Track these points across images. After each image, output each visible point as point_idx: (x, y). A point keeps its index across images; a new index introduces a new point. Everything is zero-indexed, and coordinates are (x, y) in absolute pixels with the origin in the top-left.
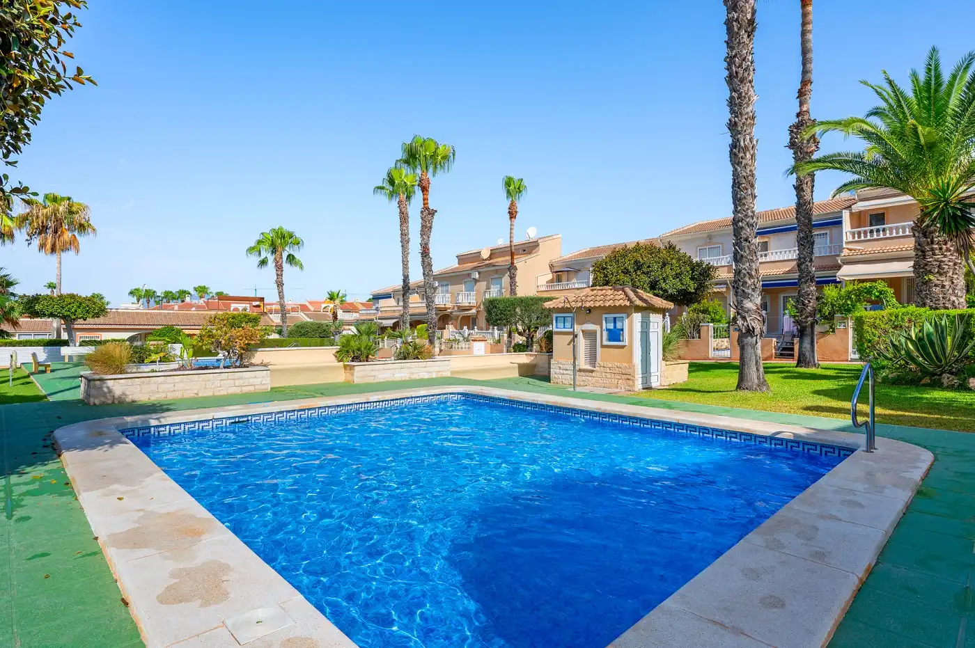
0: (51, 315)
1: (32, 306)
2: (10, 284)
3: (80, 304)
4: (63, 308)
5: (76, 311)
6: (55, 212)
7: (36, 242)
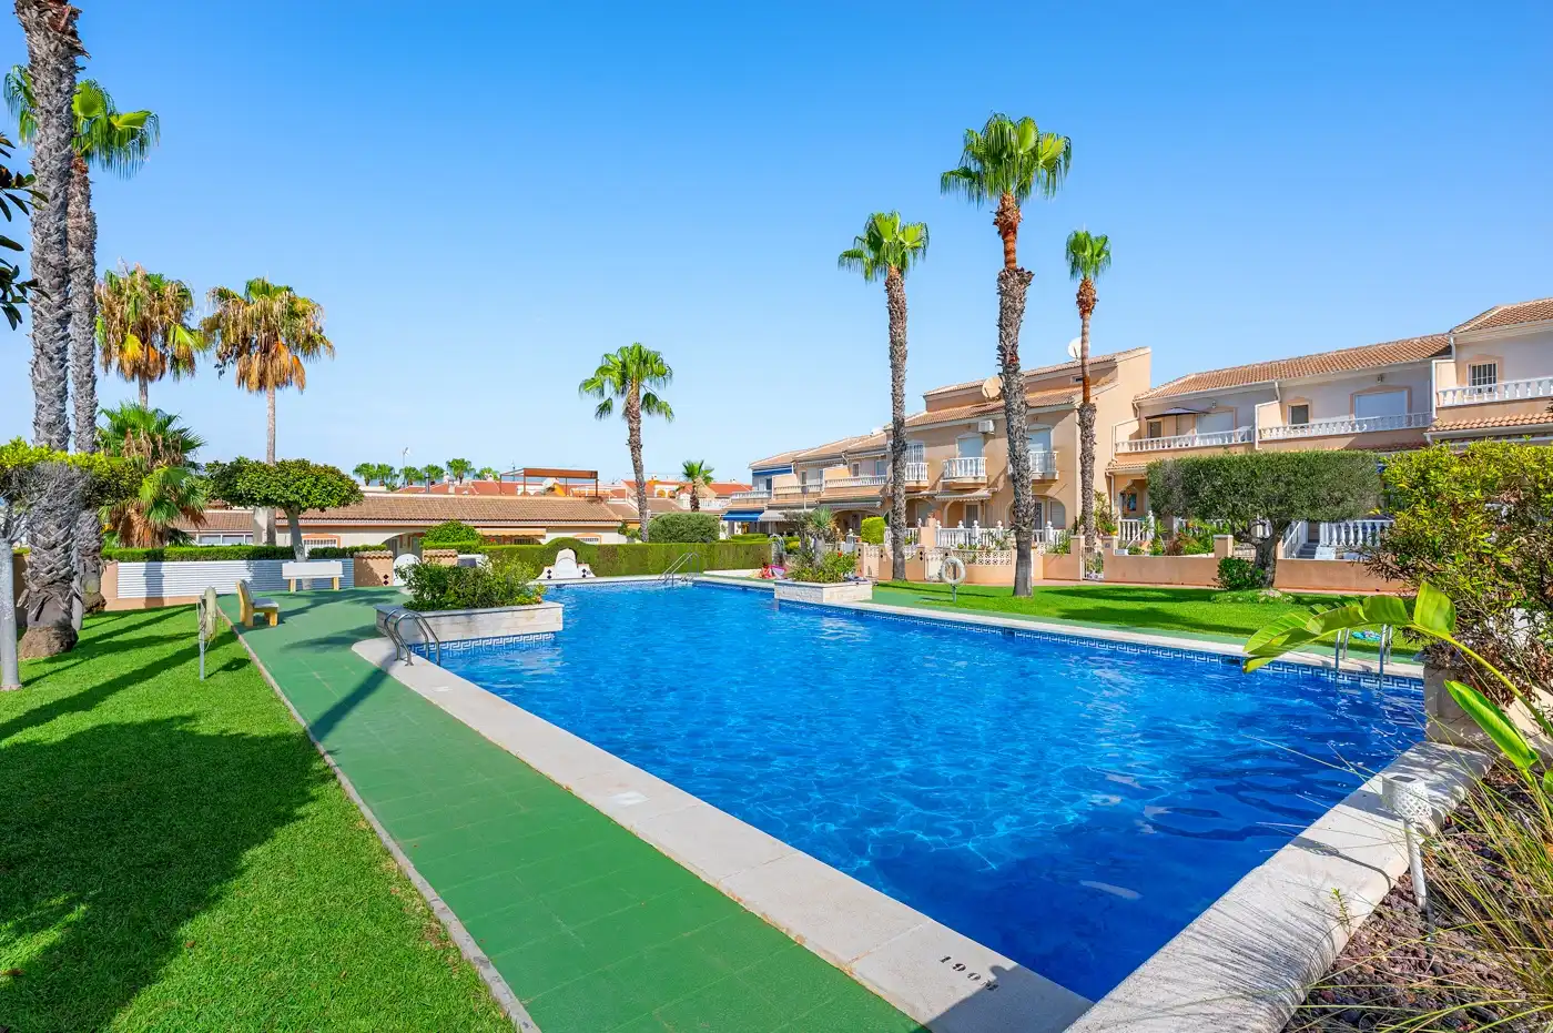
0: (267, 501)
1: (232, 483)
2: (189, 445)
3: (317, 480)
4: (287, 487)
5: (309, 493)
6: (266, 312)
7: (233, 370)
